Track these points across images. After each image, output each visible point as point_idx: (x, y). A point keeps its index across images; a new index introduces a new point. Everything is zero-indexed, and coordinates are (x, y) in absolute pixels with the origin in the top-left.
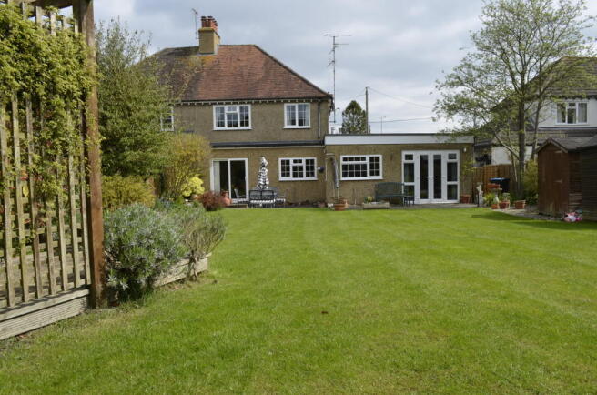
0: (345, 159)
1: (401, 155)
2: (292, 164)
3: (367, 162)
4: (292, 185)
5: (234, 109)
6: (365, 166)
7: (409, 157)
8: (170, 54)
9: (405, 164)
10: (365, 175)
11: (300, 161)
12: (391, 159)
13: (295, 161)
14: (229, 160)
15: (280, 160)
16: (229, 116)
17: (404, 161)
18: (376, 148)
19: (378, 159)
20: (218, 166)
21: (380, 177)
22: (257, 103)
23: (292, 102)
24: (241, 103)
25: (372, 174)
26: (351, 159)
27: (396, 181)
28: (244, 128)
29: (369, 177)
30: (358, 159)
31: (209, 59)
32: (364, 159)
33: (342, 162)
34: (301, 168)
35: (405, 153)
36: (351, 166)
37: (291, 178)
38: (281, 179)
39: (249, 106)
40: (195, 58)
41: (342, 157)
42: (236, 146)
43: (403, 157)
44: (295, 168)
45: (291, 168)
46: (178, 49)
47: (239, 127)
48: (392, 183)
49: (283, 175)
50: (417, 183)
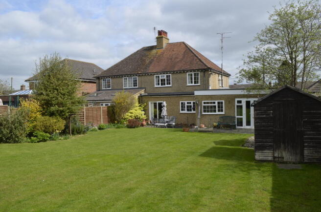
0: (204, 103)
1: (235, 101)
2: (186, 104)
3: (216, 104)
4: (186, 115)
5: (164, 76)
6: (215, 107)
7: (240, 102)
8: (144, 50)
9: (237, 106)
10: (215, 111)
11: (190, 103)
12: (229, 103)
13: (188, 103)
14: (157, 102)
15: (181, 102)
16: (162, 80)
17: (236, 104)
18: (221, 97)
19: (222, 103)
20: (153, 105)
21: (223, 113)
22: (173, 73)
23: (190, 72)
24: (167, 73)
25: (219, 111)
26: (208, 103)
27: (232, 115)
28: (169, 86)
29: (217, 113)
30: (211, 103)
31: (160, 51)
32: (214, 103)
33: (203, 105)
34: (191, 106)
35: (237, 100)
36: (208, 107)
37: (186, 112)
38: (181, 112)
39: (171, 75)
40: (154, 51)
41: (203, 102)
42: (160, 95)
43: (236, 102)
44: (188, 106)
45: (186, 107)
46: (148, 47)
47: (166, 86)
48: (230, 117)
49: (182, 110)
50: (244, 117)
